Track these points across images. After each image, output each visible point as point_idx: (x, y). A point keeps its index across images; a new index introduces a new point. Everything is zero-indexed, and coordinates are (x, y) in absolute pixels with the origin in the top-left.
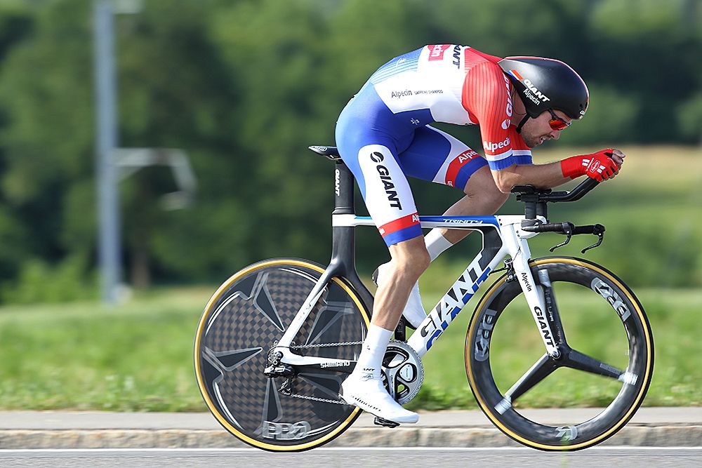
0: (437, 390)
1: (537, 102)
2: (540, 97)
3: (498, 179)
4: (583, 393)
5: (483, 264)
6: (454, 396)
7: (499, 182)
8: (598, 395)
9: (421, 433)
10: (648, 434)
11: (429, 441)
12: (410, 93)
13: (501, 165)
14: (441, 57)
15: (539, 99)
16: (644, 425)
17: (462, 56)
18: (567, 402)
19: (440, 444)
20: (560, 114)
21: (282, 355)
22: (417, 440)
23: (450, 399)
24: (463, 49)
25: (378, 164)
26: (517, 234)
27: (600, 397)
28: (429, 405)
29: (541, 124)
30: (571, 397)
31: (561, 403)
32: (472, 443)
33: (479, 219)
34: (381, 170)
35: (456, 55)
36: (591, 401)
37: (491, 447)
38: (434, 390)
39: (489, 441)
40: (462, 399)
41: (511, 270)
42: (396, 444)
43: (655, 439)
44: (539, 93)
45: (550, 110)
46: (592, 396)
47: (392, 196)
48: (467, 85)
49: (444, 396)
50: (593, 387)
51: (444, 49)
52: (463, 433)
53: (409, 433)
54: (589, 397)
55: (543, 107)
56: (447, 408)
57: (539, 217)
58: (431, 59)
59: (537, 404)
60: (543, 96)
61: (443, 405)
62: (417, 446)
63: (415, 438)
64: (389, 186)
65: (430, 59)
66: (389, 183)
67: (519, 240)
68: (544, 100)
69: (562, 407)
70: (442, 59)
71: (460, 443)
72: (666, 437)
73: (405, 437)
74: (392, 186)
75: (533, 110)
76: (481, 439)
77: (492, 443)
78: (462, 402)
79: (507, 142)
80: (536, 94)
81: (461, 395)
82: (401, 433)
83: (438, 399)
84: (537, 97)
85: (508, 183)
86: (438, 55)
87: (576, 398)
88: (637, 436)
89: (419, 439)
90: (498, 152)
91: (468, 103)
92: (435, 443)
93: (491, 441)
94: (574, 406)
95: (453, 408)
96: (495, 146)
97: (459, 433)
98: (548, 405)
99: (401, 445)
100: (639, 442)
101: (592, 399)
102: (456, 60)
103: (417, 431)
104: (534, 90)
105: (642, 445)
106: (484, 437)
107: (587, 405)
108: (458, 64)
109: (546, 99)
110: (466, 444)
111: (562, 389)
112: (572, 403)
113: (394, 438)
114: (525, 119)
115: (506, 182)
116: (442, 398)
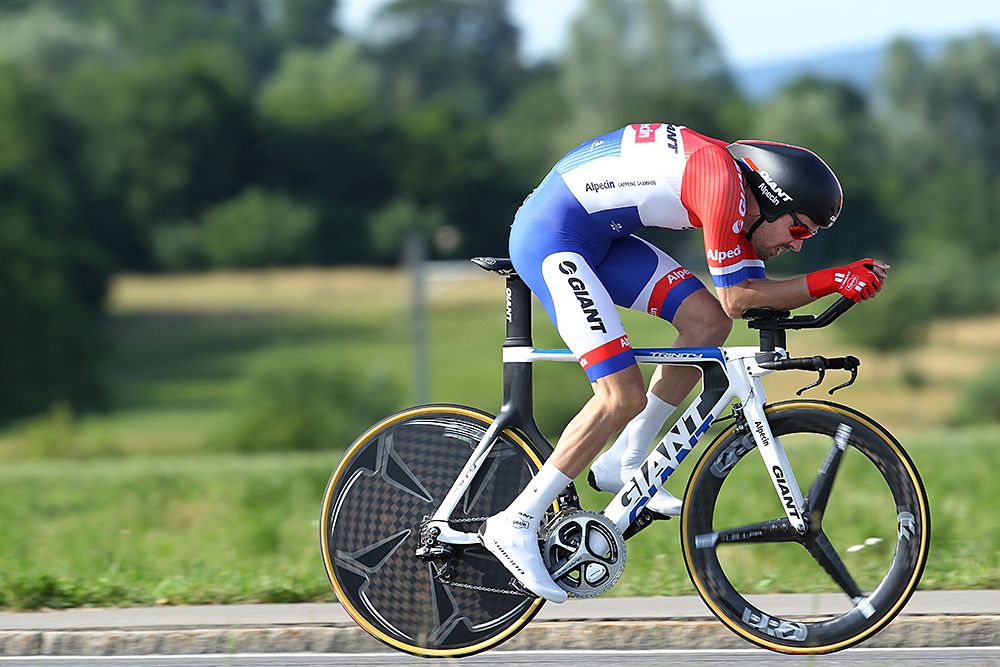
0: (65, 583)
1: (776, 201)
2: (781, 195)
3: (725, 298)
4: (252, 585)
5: (703, 410)
6: (86, 589)
7: (726, 303)
8: (271, 587)
9: (44, 638)
10: (336, 637)
11: (55, 648)
12: (611, 185)
13: (729, 280)
14: (651, 138)
15: (779, 198)
16: (331, 625)
17: (679, 137)
18: (231, 596)
19: (69, 652)
20: (804, 219)
21: (439, 531)
22: (40, 646)
23: (81, 593)
24: (678, 130)
25: (570, 276)
26: (748, 372)
27: (273, 590)
28: (56, 601)
29: (779, 230)
30: (238, 589)
31: (222, 597)
32: (110, 650)
33: (698, 352)
34: (575, 284)
35: (671, 136)
36: (264, 595)
37: (135, 654)
38: (61, 583)
39: (132, 647)
40: (95, 593)
41: (741, 418)
42: (13, 652)
43: (345, 643)
44: (779, 190)
45: (792, 213)
46: (265, 589)
47: (593, 316)
48: (688, 175)
49: (74, 590)
50: (265, 577)
51: (654, 129)
52: (98, 638)
53: (27, 638)
54: (260, 590)
55: (783, 208)
56: (77, 605)
57: (778, 349)
58: (638, 140)
59: (193, 600)
60: (784, 194)
61: (72, 601)
62: (39, 654)
63: (37, 644)
64: (586, 303)
65: (636, 142)
66: (586, 300)
67: (751, 379)
68: (785, 199)
69: (225, 602)
70: (654, 141)
71: (95, 650)
72: (358, 641)
73: (25, 643)
74: (591, 303)
75: (769, 211)
76: (121, 645)
77: (136, 650)
78: (96, 597)
79: (737, 251)
80: (776, 191)
81: (95, 589)
82: (19, 638)
83: (66, 593)
84: (776, 194)
85: (738, 305)
86: (648, 135)
87: (244, 591)
88: (321, 640)
89: (43, 645)
90: (726, 263)
91: (689, 200)
92: (63, 650)
93: (134, 648)
94: (241, 601)
95: (86, 605)
96: (722, 256)
97: (92, 638)
98: (208, 600)
99: (19, 653)
100: (325, 648)
101: (264, 592)
102: (673, 143)
103: (40, 635)
104: (773, 186)
105: (328, 651)
106: (125, 642)
107: (257, 601)
108: (675, 147)
109: (788, 198)
110: (102, 652)
111: (225, 579)
112: (239, 598)
113: (10, 643)
114: (759, 223)
115: (736, 302)
116: (70, 592)
